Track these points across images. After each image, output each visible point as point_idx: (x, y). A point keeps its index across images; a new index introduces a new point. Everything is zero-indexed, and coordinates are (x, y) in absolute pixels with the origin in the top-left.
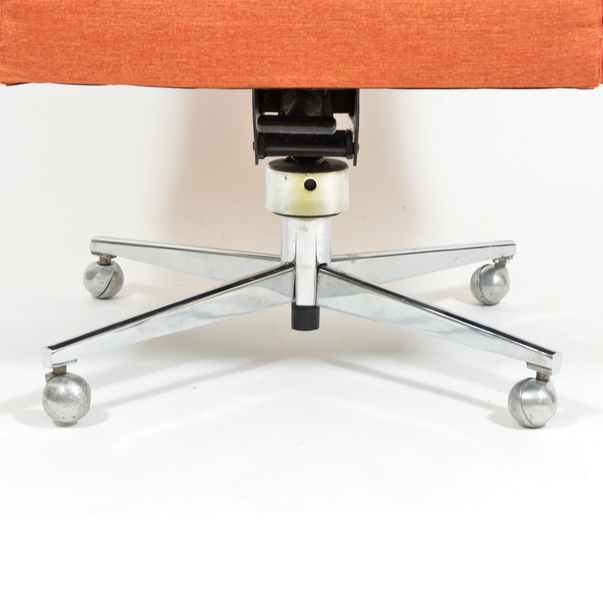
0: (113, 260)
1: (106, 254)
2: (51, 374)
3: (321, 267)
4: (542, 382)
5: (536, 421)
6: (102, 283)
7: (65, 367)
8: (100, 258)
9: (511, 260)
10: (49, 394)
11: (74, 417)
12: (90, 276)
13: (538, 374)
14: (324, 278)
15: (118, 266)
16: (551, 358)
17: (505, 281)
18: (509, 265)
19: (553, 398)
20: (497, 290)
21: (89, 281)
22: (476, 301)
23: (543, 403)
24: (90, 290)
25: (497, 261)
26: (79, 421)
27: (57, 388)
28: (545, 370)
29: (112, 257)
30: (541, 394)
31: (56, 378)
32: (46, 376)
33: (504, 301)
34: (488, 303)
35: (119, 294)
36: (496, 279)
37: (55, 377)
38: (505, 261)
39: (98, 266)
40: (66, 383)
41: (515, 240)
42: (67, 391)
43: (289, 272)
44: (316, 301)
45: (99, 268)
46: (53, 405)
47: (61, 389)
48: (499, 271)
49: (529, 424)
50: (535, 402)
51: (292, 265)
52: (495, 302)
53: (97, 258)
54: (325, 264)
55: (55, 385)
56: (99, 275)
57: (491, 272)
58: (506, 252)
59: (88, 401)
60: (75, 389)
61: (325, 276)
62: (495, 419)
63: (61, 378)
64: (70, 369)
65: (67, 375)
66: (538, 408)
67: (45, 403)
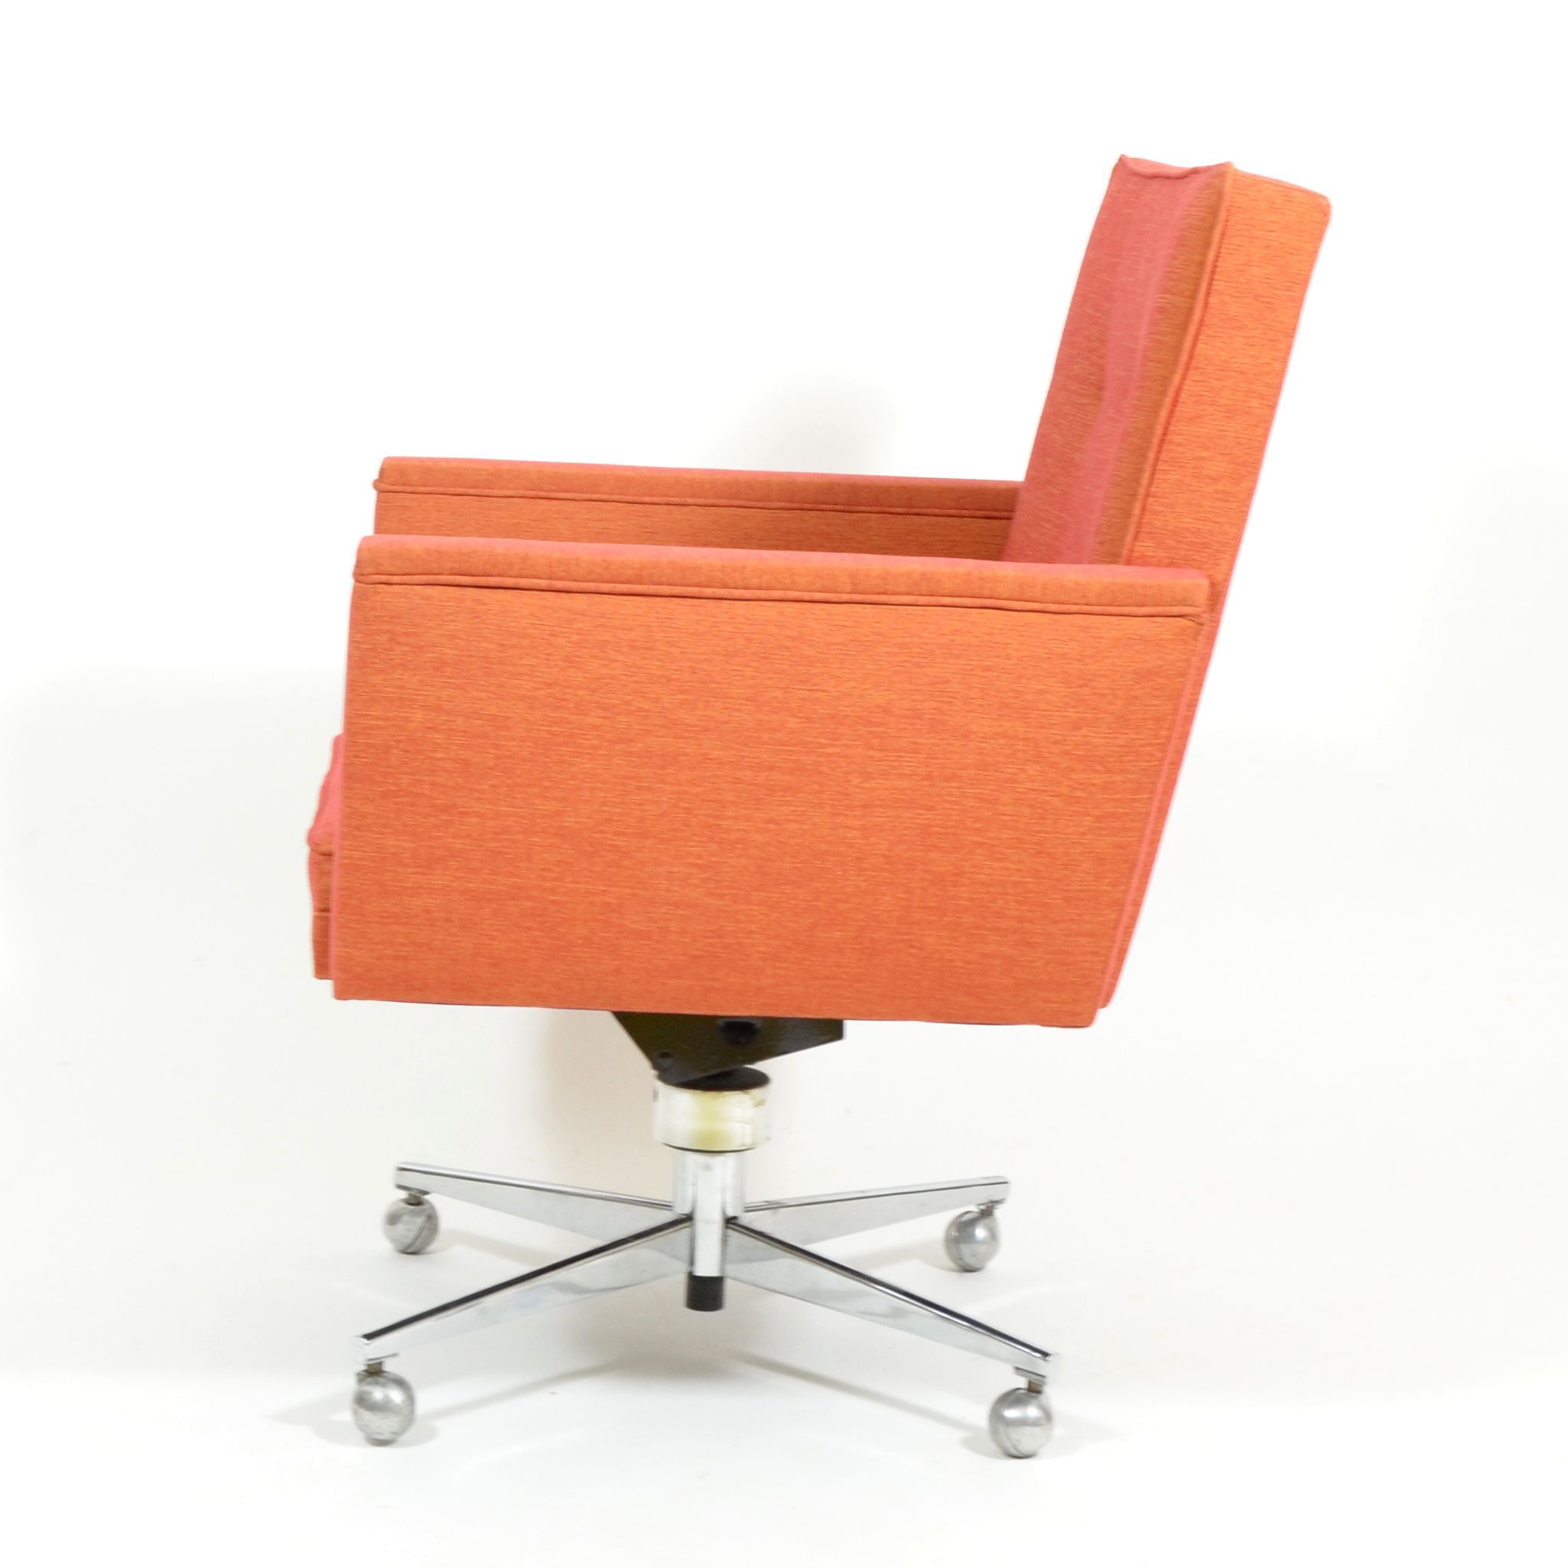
0: (427, 1197)
1: (417, 1189)
2: (364, 1373)
3: (730, 1222)
4: (1034, 1394)
5: (1025, 1448)
6: (409, 1230)
7: (380, 1364)
8: (410, 1195)
9: (1002, 1205)
10: (362, 1401)
11: (394, 1433)
12: (393, 1219)
13: (1030, 1383)
14: (735, 1237)
15: (432, 1208)
16: (1045, 1360)
17: (993, 1236)
18: (999, 1212)
19: (1048, 1416)
20: (982, 1249)
21: (390, 1227)
22: (952, 1265)
23: (1035, 1423)
24: (393, 1240)
25: (982, 1207)
26: (402, 1438)
27: (370, 1393)
28: (1038, 1377)
29: (426, 1193)
30: (1032, 1411)
31: (370, 1379)
32: (358, 1374)
33: (994, 1265)
34: (970, 1269)
35: (433, 1247)
36: (980, 1232)
37: (369, 1377)
38: (992, 1207)
39: (404, 1205)
40: (384, 1385)
41: (1008, 1177)
42: (386, 1396)
43: (685, 1227)
44: (722, 1268)
45: (404, 1208)
46: (367, 1415)
47: (377, 1394)
48: (986, 1221)
49: (1015, 1453)
50: (1023, 1422)
51: (688, 1218)
52: (978, 1266)
53: (404, 1194)
54: (735, 1218)
55: (368, 1388)
56: (406, 1218)
57: (973, 1222)
58: (994, 1193)
59: (412, 1411)
60: (396, 1396)
61: (736, 1234)
62: (970, 1444)
63: (376, 1378)
64: (389, 1367)
65: (385, 1374)
66: (1027, 1430)
67: (355, 1413)
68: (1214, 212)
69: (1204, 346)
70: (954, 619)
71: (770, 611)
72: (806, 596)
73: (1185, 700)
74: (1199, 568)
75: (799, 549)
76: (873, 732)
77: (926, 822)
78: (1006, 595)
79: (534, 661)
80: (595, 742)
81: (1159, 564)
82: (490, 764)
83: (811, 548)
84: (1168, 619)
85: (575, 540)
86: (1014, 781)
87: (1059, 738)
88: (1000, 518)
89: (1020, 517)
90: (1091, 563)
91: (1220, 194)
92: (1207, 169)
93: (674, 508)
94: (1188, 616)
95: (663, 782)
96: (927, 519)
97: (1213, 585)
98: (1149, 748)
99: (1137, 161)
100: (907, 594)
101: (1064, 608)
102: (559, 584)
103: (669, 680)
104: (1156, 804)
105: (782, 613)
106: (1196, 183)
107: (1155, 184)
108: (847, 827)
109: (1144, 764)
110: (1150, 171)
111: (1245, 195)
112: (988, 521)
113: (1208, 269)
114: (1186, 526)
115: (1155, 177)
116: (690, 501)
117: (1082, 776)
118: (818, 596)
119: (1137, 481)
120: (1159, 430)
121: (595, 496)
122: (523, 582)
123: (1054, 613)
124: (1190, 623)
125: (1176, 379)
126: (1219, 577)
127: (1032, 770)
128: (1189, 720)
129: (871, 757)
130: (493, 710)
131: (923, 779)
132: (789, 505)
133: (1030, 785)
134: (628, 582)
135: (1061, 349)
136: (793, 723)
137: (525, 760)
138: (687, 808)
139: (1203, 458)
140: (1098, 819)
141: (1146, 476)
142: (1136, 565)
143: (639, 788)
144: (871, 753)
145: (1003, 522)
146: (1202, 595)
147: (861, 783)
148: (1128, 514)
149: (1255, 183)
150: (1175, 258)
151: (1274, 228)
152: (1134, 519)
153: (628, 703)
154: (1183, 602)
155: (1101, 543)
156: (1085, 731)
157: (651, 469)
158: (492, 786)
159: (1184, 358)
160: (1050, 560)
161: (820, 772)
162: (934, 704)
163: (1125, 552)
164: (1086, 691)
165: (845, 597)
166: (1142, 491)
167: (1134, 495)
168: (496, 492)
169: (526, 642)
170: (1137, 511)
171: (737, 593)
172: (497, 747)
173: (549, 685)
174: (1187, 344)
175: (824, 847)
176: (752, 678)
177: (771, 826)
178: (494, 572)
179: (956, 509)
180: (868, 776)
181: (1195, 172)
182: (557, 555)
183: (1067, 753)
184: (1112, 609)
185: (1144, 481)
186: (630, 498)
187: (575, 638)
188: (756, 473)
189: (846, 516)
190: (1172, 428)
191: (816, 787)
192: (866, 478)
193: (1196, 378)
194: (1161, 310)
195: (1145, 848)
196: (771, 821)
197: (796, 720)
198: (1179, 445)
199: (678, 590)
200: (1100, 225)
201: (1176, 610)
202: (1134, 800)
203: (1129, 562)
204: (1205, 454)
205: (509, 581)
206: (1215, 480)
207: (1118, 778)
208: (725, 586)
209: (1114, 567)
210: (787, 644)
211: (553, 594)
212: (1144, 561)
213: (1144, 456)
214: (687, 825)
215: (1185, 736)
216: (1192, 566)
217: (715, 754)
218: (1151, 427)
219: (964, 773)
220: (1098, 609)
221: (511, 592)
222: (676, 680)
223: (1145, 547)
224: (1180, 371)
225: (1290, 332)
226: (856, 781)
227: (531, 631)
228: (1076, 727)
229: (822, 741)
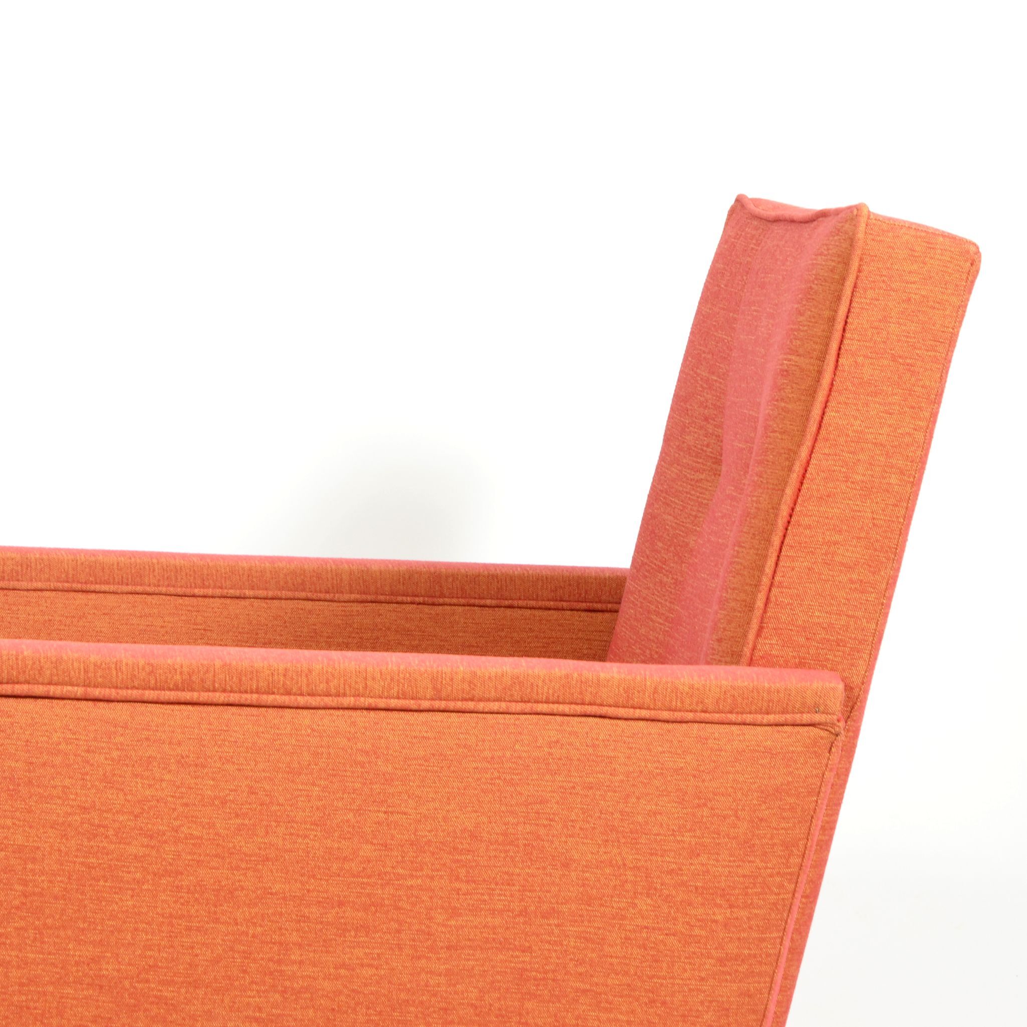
68: (846, 263)
69: (833, 414)
70: (552, 729)
71: (340, 720)
72: (382, 703)
73: (818, 823)
74: (832, 669)
75: (374, 649)
76: (458, 861)
77: (520, 966)
78: (611, 701)
79: (67, 782)
80: (138, 875)
81: (786, 665)
82: (16, 902)
83: (388, 647)
84: (797, 729)
85: (117, 640)
86: (624, 918)
87: (674, 866)
88: (602, 611)
89: (627, 609)
90: (708, 663)
91: (852, 241)
92: (837, 212)
93: (228, 601)
94: (819, 724)
95: (217, 921)
96: (520, 612)
97: (848, 688)
98: (778, 879)
99: (757, 202)
100: (498, 700)
101: (678, 715)
102: (97, 692)
103: (224, 802)
104: (787, 943)
105: (354, 724)
106: (825, 227)
107: (778, 229)
108: (431, 972)
109: (773, 898)
110: (773, 214)
111: (881, 241)
112: (589, 614)
113: (839, 326)
114: (817, 620)
115: (777, 220)
116: (248, 593)
117: (701, 911)
118: (393, 703)
119: (761, 569)
120: (784, 510)
121: (139, 589)
122: (53, 690)
123: (668, 722)
124: (823, 734)
125: (804, 452)
126: (856, 680)
127: (643, 904)
128: (825, 845)
129: (458, 891)
130: (20, 840)
131: (519, 916)
132: (364, 597)
133: (640, 922)
134: (177, 688)
135: (670, 417)
136: (367, 850)
137: (56, 898)
138: (244, 952)
139: (836, 543)
140: (721, 961)
141: (771, 563)
142: (759, 665)
143: (189, 929)
144: (457, 885)
145: (607, 615)
146: (836, 703)
147: (448, 920)
148: (750, 607)
149: (893, 226)
150: (801, 314)
151: (913, 279)
152: (758, 613)
153: (176, 830)
154: (815, 709)
155: (719, 641)
156: (703, 858)
157: (202, 557)
158: (16, 929)
159: (813, 427)
160: (661, 660)
161: (398, 908)
162: (528, 828)
163: (747, 651)
164: (706, 812)
165: (426, 704)
166: (766, 580)
167: (757, 585)
168: (24, 584)
169: (58, 760)
170: (760, 603)
171: (301, 700)
172: (25, 883)
173: (84, 809)
174: (816, 412)
175: (403, 996)
176: (320, 799)
177: (343, 972)
178: (22, 678)
179: (553, 600)
180: (455, 913)
181: (823, 215)
182: (93, 658)
183: (683, 884)
184: (733, 717)
185: (769, 570)
186: (179, 591)
187: (115, 754)
188: (325, 561)
189: (426, 609)
190: (798, 508)
191: (395, 926)
192: (449, 565)
193: (826, 451)
194: (785, 373)
195: (775, 996)
196: (343, 966)
197: (369, 847)
198: (809, 527)
199: (234, 698)
200: (714, 274)
201: (806, 718)
202: (763, 940)
203: (751, 663)
204: (837, 537)
205: (39, 690)
206: (850, 568)
207: (744, 914)
208: (288, 693)
209: (733, 668)
210: (360, 758)
211: (90, 703)
212: (769, 662)
213: (769, 541)
214: (245, 972)
215: (820, 864)
216: (824, 667)
217: (277, 887)
218: (776, 508)
219: (565, 908)
220: (717, 717)
221: (40, 702)
222: (232, 802)
223: (769, 644)
224: (808, 443)
225: (936, 399)
226: (440, 918)
227: (62, 747)
228: (694, 853)
229: (401, 871)
